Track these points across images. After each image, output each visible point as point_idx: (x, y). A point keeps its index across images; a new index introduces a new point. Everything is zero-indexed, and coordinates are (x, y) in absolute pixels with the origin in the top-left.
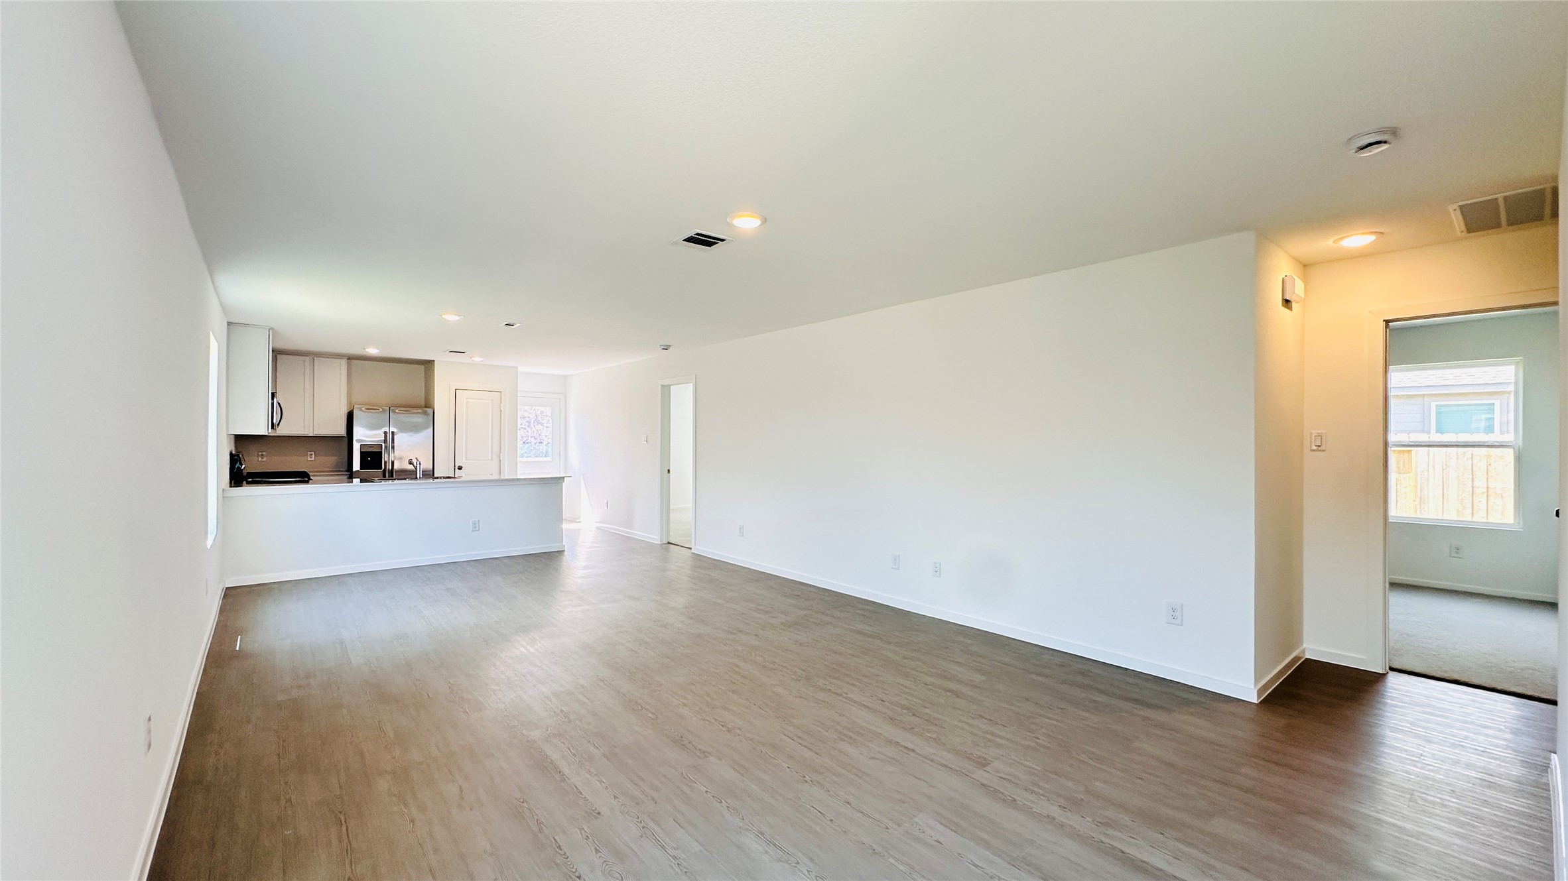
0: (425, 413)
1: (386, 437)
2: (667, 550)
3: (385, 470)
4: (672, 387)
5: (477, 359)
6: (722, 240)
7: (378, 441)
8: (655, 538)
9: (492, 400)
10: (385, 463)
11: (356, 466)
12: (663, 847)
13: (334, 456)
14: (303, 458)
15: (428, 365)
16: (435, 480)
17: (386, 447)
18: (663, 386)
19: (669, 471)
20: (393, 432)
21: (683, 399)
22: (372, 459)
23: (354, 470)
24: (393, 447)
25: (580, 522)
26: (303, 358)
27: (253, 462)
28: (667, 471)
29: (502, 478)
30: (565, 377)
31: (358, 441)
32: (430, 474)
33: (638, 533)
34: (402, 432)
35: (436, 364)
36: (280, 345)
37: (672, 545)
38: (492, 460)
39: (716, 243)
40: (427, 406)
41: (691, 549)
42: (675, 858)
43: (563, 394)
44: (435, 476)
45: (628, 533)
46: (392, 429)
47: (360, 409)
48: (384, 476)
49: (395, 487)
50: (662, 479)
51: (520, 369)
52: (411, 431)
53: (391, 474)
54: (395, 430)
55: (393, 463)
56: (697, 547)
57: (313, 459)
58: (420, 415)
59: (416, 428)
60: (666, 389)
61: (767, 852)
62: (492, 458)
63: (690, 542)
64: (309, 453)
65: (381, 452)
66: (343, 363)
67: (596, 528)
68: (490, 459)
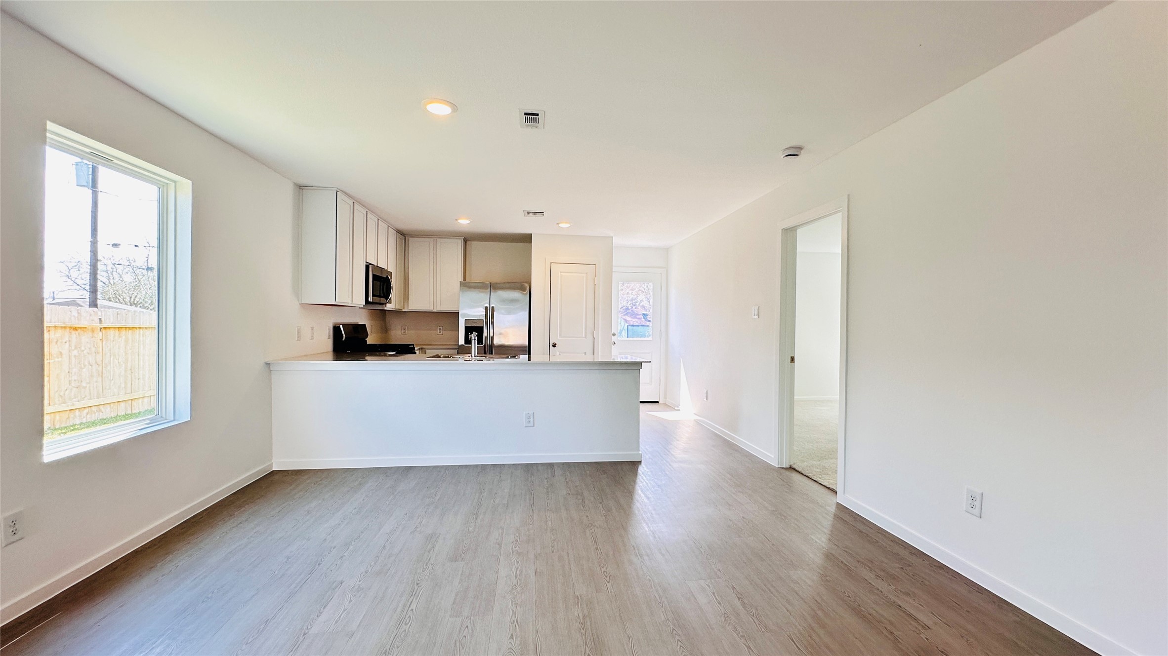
0: (523, 291)
1: (486, 312)
3: (485, 346)
4: (799, 229)
7: (480, 316)
8: (772, 455)
9: (587, 273)
10: (486, 338)
11: (462, 342)
13: (455, 330)
17: (486, 322)
18: (784, 230)
19: (793, 359)
20: (492, 308)
23: (461, 345)
24: (493, 323)
25: (679, 410)
28: (790, 359)
32: (526, 351)
35: (533, 238)
37: (794, 472)
38: (586, 337)
41: (835, 492)
43: (665, 268)
46: (492, 305)
48: (485, 351)
51: (616, 241)
53: (491, 350)
54: (495, 307)
55: (492, 338)
57: (442, 333)
58: (519, 294)
60: (790, 233)
62: (586, 335)
64: (438, 328)
65: (483, 327)
66: (460, 242)
67: (695, 420)
68: (584, 336)
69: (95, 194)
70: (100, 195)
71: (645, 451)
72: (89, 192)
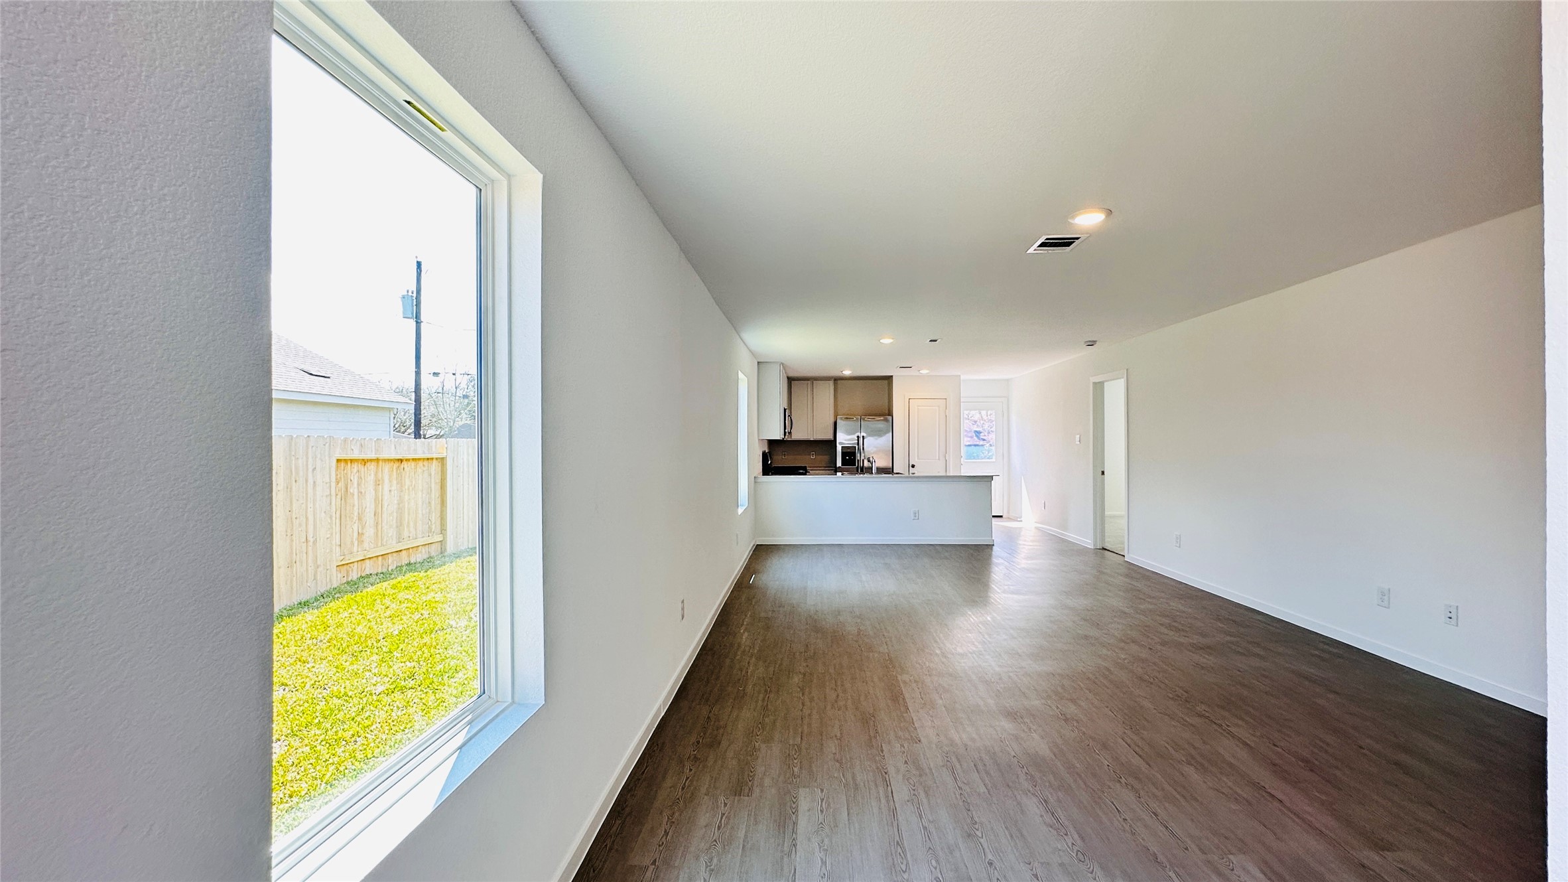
0: (886, 420)
1: (858, 440)
2: (1103, 557)
3: (858, 468)
4: (1105, 384)
5: (924, 372)
6: (1077, 238)
7: (853, 444)
8: (1088, 542)
9: (939, 406)
10: (858, 460)
11: (839, 464)
12: (955, 779)
13: (826, 455)
14: (807, 457)
15: (889, 379)
16: (895, 475)
17: (858, 449)
18: (1095, 383)
19: (1103, 473)
20: (863, 437)
21: (1115, 392)
22: (850, 457)
23: (838, 466)
24: (863, 449)
25: (1021, 521)
26: (806, 382)
27: (780, 460)
28: (1101, 473)
29: (948, 474)
30: (1008, 380)
31: (840, 443)
32: (888, 471)
33: (1073, 536)
34: (870, 436)
35: (894, 377)
36: (791, 375)
37: (1106, 552)
38: (939, 459)
39: (1074, 242)
40: (887, 413)
41: (1124, 556)
42: (960, 788)
43: (1006, 396)
44: (895, 471)
45: (1062, 534)
46: (863, 434)
47: (841, 418)
48: (858, 471)
49: (864, 480)
50: (1095, 479)
52: (875, 435)
53: (863, 470)
54: (865, 435)
55: (863, 461)
56: (1132, 555)
57: (814, 457)
58: (883, 422)
59: (878, 433)
60: (1099, 387)
61: (1042, 816)
62: (939, 457)
63: (1123, 550)
64: (812, 453)
65: (855, 452)
66: (831, 383)
67: (1035, 528)
68: (937, 458)
69: (418, 323)
70: (423, 326)
71: (997, 538)
72: (413, 323)
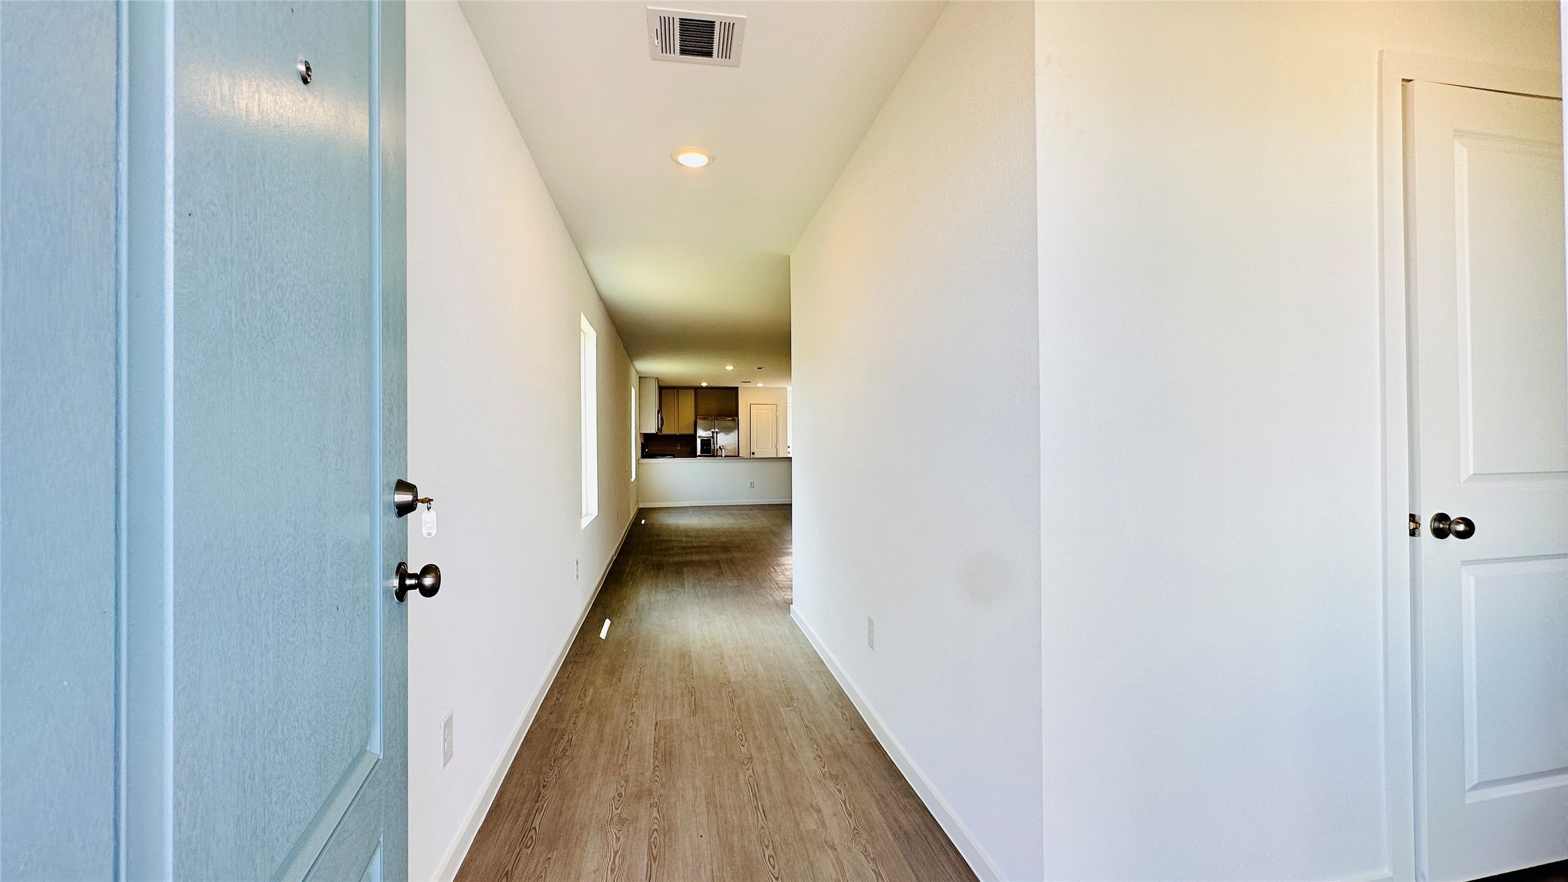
0: (734, 420)
1: (713, 435)
5: (760, 385)
7: (709, 437)
9: (772, 411)
10: (714, 449)
13: (689, 446)
14: (675, 446)
17: (713, 441)
20: (716, 432)
22: (706, 443)
24: (717, 440)
26: (673, 390)
31: (699, 437)
34: (721, 432)
35: (739, 389)
36: (662, 384)
38: (772, 446)
40: (734, 414)
44: (740, 457)
46: (717, 430)
47: (700, 419)
49: (717, 462)
55: (718, 449)
59: (727, 430)
64: (677, 443)
65: (711, 443)
66: (693, 391)
